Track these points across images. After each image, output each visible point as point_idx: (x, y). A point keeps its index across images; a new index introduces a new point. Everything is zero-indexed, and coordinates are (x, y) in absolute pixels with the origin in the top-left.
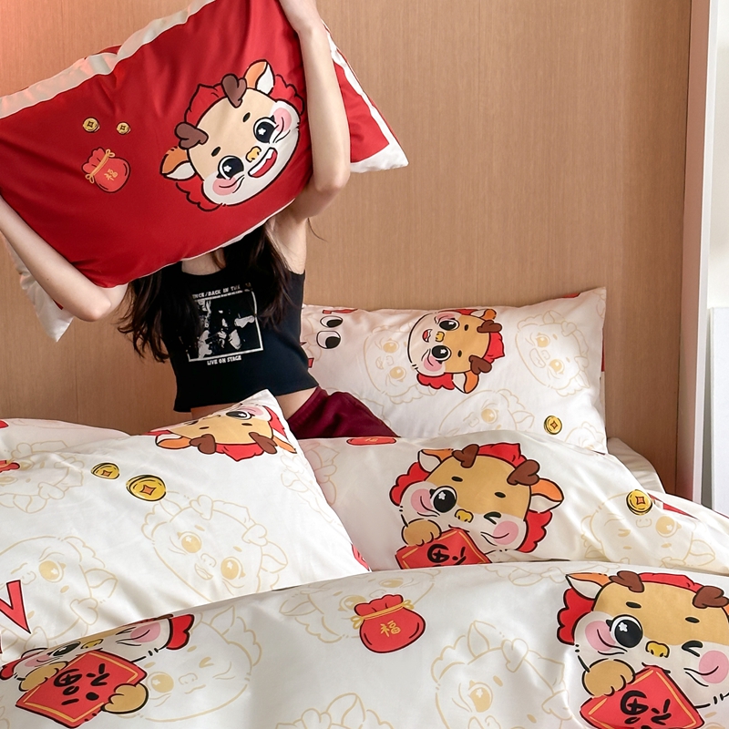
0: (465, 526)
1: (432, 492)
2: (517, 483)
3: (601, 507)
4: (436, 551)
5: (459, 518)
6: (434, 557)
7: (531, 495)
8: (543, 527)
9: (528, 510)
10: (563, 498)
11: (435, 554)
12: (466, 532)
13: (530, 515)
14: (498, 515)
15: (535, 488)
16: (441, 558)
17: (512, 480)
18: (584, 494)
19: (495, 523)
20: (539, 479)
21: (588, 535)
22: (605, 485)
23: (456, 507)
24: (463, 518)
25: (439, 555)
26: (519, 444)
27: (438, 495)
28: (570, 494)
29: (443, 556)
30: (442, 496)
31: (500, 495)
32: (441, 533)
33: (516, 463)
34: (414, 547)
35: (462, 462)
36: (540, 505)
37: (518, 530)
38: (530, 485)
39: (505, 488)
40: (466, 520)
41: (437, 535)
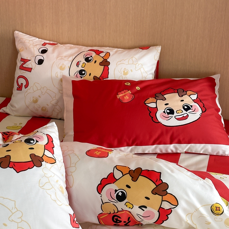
0: (130, 210)
1: (116, 191)
2: (156, 194)
3: (197, 210)
4: (116, 218)
5: (127, 206)
7: (162, 201)
8: (167, 216)
9: (160, 207)
10: (178, 204)
11: (115, 219)
12: (130, 212)
13: (161, 210)
14: (146, 207)
15: (165, 198)
16: (118, 222)
17: (154, 192)
18: (190, 203)
19: (144, 210)
20: (167, 193)
21: (189, 222)
22: (201, 200)
23: (126, 201)
25: (117, 219)
26: (161, 173)
27: (118, 193)
28: (182, 203)
29: (119, 221)
31: (147, 198)
33: (157, 184)
34: (106, 214)
35: (132, 178)
36: (166, 206)
37: (154, 215)
38: (162, 196)
39: (150, 195)
40: (130, 208)
41: (116, 211)
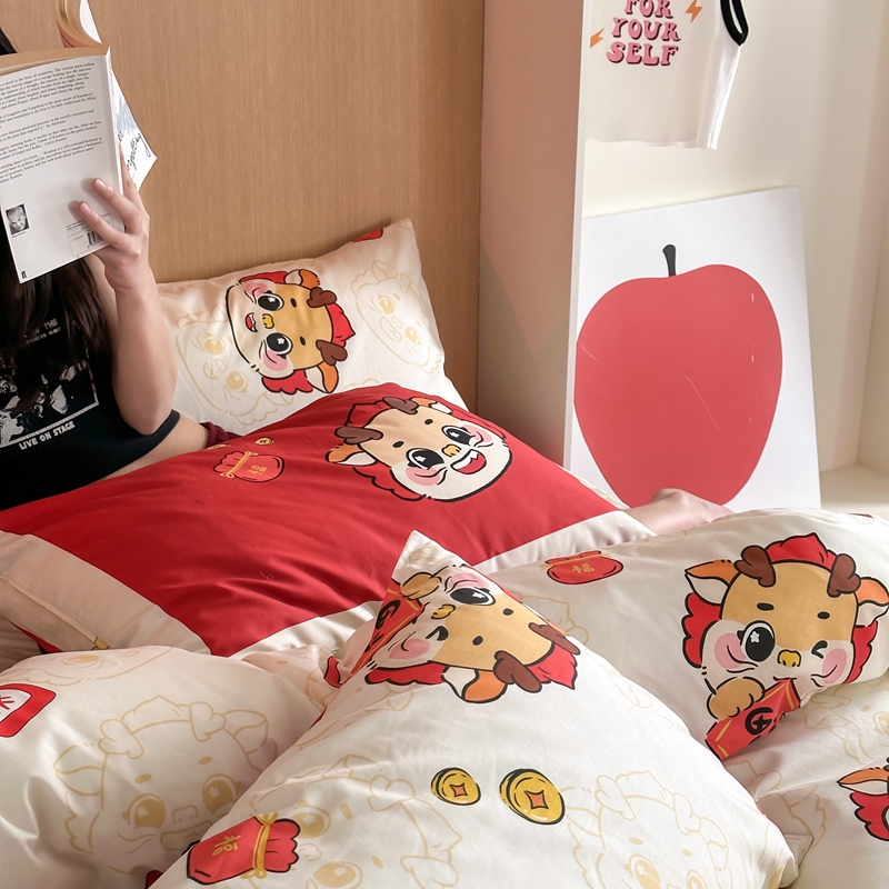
0: (793, 673)
1: (740, 634)
2: (840, 593)
4: (756, 718)
5: (785, 664)
6: (755, 727)
7: (858, 605)
8: (869, 644)
9: (855, 626)
11: (755, 723)
12: (791, 681)
13: (856, 633)
14: (824, 645)
15: (860, 595)
16: (764, 726)
17: (834, 591)
19: (821, 656)
20: (860, 579)
23: (777, 649)
24: (789, 663)
25: (760, 721)
26: (815, 534)
27: (749, 638)
30: (755, 638)
31: (823, 616)
32: (764, 691)
33: (829, 565)
34: (726, 721)
35: (759, 579)
36: (867, 615)
37: (846, 658)
38: (854, 592)
39: (828, 604)
40: (794, 665)
41: (757, 695)
